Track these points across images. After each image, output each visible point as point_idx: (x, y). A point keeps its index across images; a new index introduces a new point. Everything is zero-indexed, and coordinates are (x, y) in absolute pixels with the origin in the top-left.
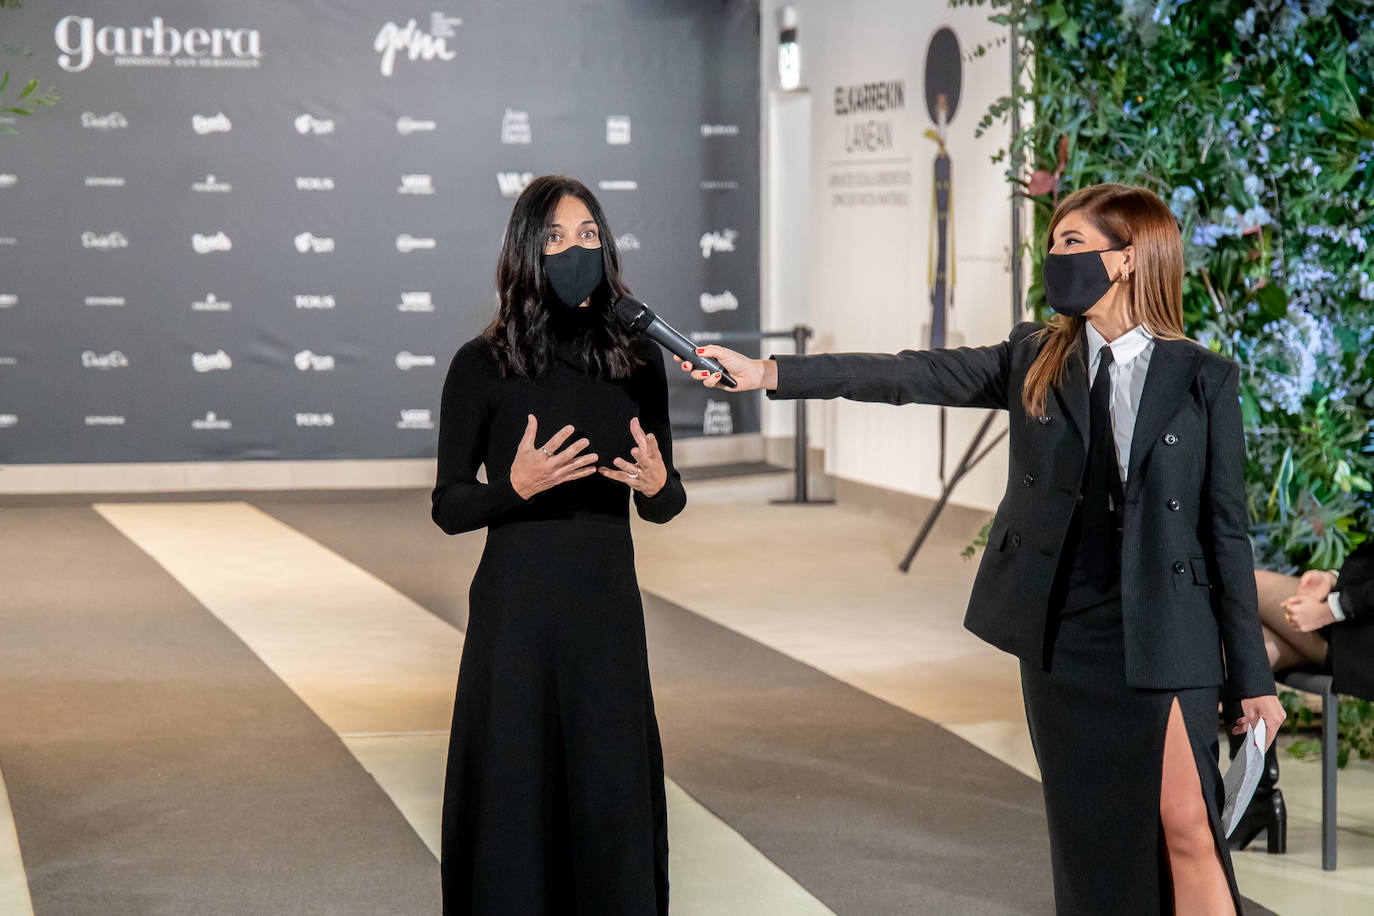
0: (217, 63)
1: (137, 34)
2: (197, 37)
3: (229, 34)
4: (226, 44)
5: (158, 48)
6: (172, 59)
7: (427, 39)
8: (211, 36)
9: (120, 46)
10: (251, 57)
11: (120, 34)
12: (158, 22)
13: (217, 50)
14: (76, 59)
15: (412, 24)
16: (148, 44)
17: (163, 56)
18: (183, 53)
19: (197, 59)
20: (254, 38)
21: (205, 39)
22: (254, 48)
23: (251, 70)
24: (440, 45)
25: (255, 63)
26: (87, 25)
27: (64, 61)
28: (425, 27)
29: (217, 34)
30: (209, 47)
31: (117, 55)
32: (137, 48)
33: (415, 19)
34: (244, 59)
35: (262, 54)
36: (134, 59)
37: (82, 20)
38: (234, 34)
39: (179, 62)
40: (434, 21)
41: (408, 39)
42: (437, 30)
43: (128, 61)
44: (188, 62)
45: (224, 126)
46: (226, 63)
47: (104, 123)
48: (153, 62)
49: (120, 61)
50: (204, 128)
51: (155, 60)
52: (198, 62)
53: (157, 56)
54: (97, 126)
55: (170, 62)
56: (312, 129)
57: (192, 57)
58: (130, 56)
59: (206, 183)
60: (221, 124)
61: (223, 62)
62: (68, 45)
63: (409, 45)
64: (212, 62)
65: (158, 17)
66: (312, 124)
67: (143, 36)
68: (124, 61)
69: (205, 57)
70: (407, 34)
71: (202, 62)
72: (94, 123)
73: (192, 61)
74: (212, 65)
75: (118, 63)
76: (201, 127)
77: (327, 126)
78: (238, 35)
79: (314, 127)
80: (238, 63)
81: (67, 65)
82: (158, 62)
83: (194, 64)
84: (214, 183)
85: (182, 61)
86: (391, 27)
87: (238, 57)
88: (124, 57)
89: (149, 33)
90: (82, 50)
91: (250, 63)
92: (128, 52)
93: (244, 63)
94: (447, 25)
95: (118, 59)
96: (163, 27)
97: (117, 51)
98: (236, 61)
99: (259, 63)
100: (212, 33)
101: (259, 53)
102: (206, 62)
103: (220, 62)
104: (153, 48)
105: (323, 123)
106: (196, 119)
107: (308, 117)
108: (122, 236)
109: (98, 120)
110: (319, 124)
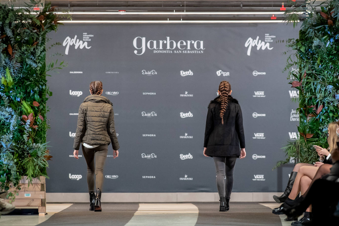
0: (189, 52)
1: (161, 42)
2: (182, 43)
3: (193, 42)
4: (192, 45)
5: (168, 47)
6: (173, 51)
7: (263, 43)
8: (187, 43)
9: (155, 47)
10: (201, 50)
11: (155, 42)
12: (168, 38)
13: (189, 48)
14: (140, 51)
16: (165, 46)
17: (170, 50)
18: (177, 48)
20: (202, 43)
21: (185, 44)
22: (202, 47)
23: (201, 54)
24: (268, 45)
25: (202, 52)
26: (144, 39)
27: (136, 52)
28: (263, 38)
29: (189, 42)
30: (186, 46)
31: (154, 49)
32: (161, 48)
33: (259, 36)
34: (198, 50)
35: (205, 49)
36: (160, 51)
37: (142, 38)
38: (195, 42)
39: (175, 52)
40: (266, 37)
41: (256, 43)
42: (267, 40)
43: (158, 52)
44: (179, 52)
45: (191, 74)
46: (192, 52)
47: (149, 73)
48: (166, 52)
49: (155, 52)
50: (184, 75)
51: (167, 51)
52: (182, 52)
53: (168, 50)
54: (147, 74)
55: (172, 52)
56: (222, 75)
57: (180, 50)
58: (159, 50)
59: (185, 94)
60: (190, 73)
61: (191, 51)
62: (137, 46)
63: (257, 45)
64: (187, 52)
65: (168, 36)
66: (222, 73)
67: (163, 43)
68: (156, 52)
69: (185, 50)
70: (256, 41)
71: (183, 52)
72: (146, 73)
73: (180, 51)
74: (187, 53)
75: (154, 52)
76: (183, 74)
77: (228, 74)
78: (196, 42)
79: (222, 74)
80: (196, 52)
81: (137, 53)
82: (168, 52)
83: (181, 52)
84: (188, 94)
85: (176, 51)
86: (250, 39)
87: (196, 50)
88: (156, 50)
89: (165, 42)
90: (142, 48)
91: (200, 52)
92: (158, 48)
93: (198, 52)
94: (270, 38)
95: (154, 51)
96: (170, 40)
97: (154, 48)
98: (195, 51)
99: (203, 52)
100: (187, 42)
101: (203, 48)
102: (185, 52)
103: (190, 52)
104: (166, 47)
105: (226, 73)
106: (181, 72)
107: (221, 71)
108: (155, 112)
109: (147, 72)
110: (224, 73)
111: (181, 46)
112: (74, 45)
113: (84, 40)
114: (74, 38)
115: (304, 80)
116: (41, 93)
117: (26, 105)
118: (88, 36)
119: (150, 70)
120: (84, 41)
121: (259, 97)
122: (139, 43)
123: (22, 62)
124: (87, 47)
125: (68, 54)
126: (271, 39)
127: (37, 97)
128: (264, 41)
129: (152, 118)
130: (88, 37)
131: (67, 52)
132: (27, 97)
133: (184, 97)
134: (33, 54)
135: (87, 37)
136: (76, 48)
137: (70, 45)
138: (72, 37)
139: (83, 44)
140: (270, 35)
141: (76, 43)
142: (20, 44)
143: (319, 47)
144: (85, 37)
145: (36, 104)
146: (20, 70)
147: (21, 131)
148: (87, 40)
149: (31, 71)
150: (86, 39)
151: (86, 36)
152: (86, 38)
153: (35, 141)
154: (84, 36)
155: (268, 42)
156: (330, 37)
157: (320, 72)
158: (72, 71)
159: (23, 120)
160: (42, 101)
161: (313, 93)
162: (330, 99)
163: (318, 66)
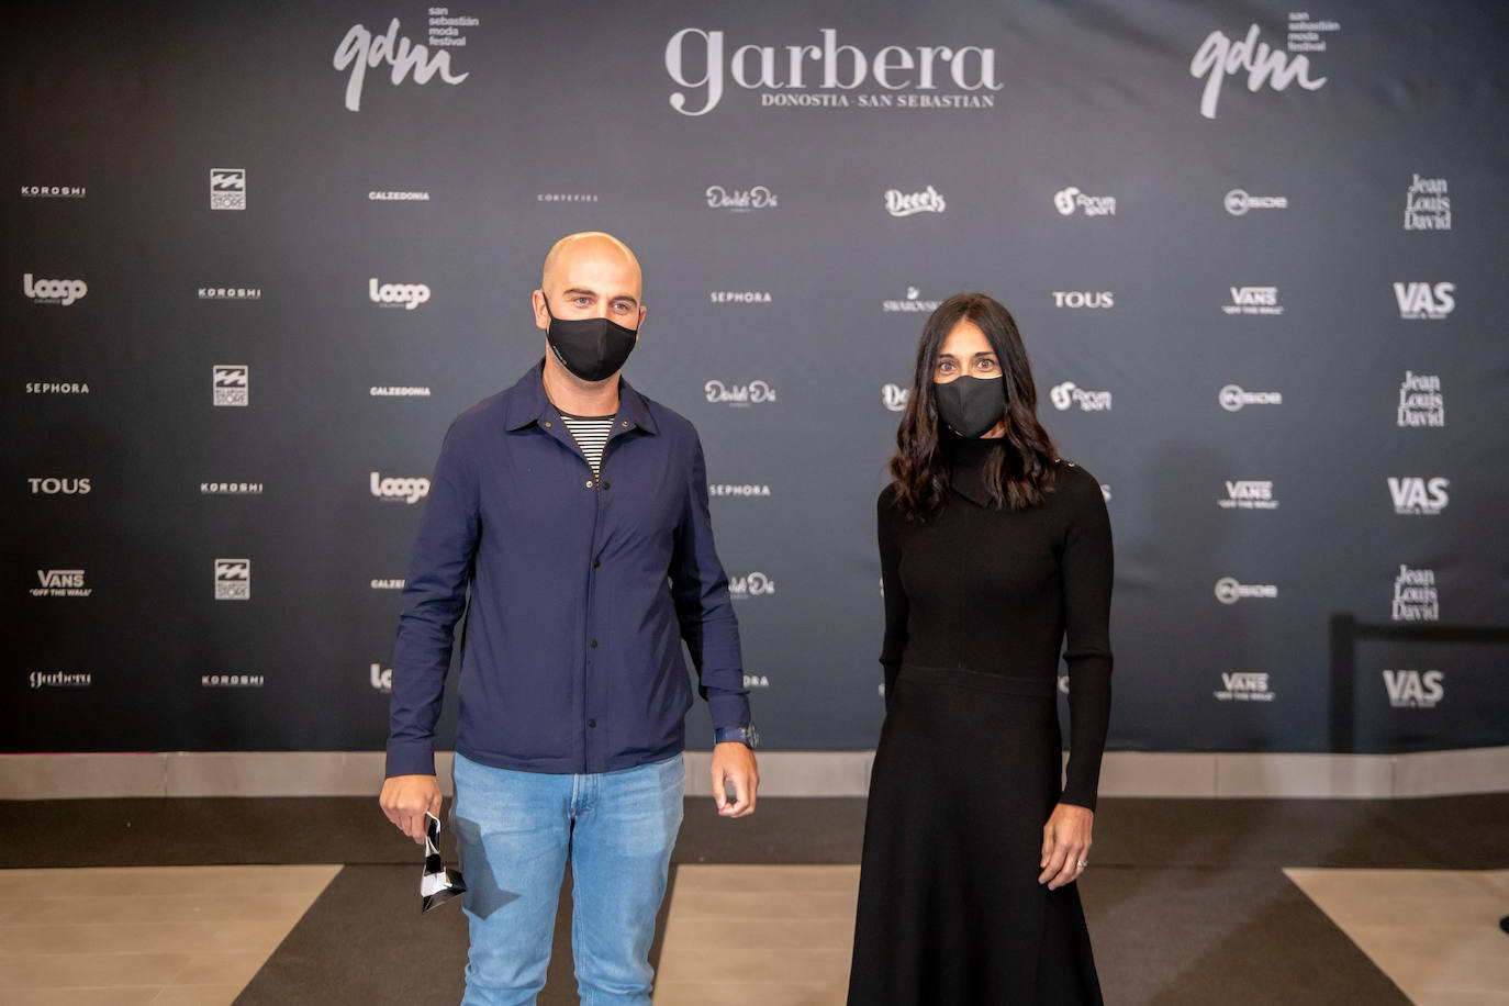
0: (925, 101)
1: (796, 54)
2: (893, 58)
3: (947, 54)
4: (942, 69)
5: (830, 80)
6: (852, 94)
7: (1280, 57)
8: (917, 58)
9: (768, 77)
10: (984, 90)
11: (768, 54)
12: (830, 35)
13: (926, 81)
14: (697, 97)
15: (1255, 31)
16: (813, 70)
17: (836, 91)
18: (870, 83)
19: (895, 94)
20: (988, 56)
21: (907, 62)
22: (988, 79)
23: (985, 110)
24: (1301, 66)
25: (989, 101)
26: (715, 40)
27: (677, 101)
28: (1277, 35)
29: (927, 55)
30: (915, 74)
31: (764, 88)
32: (796, 80)
33: (1259, 25)
34: (971, 94)
35: (1000, 86)
36: (790, 96)
37: (707, 33)
38: (954, 53)
39: (863, 100)
40: (1292, 27)
41: (1246, 58)
42: (1297, 42)
43: (781, 100)
44: (879, 100)
45: (935, 205)
46: (942, 102)
47: (741, 201)
48: (822, 100)
49: (768, 100)
50: (903, 209)
51: (826, 97)
52: (895, 101)
53: (829, 91)
54: (729, 207)
55: (849, 100)
56: (1080, 209)
57: (886, 92)
58: (786, 91)
59: (905, 299)
60: (930, 201)
61: (936, 99)
62: (685, 73)
63: (1248, 66)
64: (919, 101)
65: (831, 28)
66: (1079, 202)
67: (806, 59)
68: (774, 100)
69: (906, 92)
70: (1245, 48)
71: (902, 100)
72: (726, 201)
73: (883, 97)
74: (916, 105)
75: (764, 103)
76: (899, 208)
77: (1105, 205)
78: (961, 54)
79: (1083, 207)
80: (961, 101)
81: (683, 107)
82: (830, 100)
83: (888, 103)
84: (918, 299)
85: (868, 99)
86: (1218, 38)
87: (961, 92)
88: (774, 92)
89: (816, 54)
90: (707, 83)
91: (981, 100)
92: (781, 84)
93: (970, 100)
94: (1314, 32)
95: (764, 97)
96: (839, 44)
97: (764, 84)
98: (957, 98)
99: (995, 102)
100: (920, 52)
101: (995, 85)
102: (907, 100)
103: (931, 100)
104: (821, 77)
105: (1097, 199)
106: (890, 195)
107: (1074, 191)
108: (769, 385)
109: (732, 197)
110: (1091, 201)
111: (890, 75)
112: (385, 68)
113: (433, 41)
114: (385, 34)
118: (452, 22)
119: (744, 188)
120: (435, 47)
121: (1252, 315)
124: (447, 77)
125: (361, 107)
126: (1315, 37)
128: (1284, 48)
129: (752, 409)
130: (454, 27)
131: (353, 101)
133: (901, 313)
135: (446, 27)
136: (397, 77)
137: (368, 66)
138: (377, 29)
139: (430, 59)
140: (1313, 20)
141: (395, 57)
144: (440, 27)
148: (447, 42)
150: (444, 37)
151: (442, 21)
152: (445, 32)
154: (432, 22)
155: (1305, 53)
158: (382, 191)
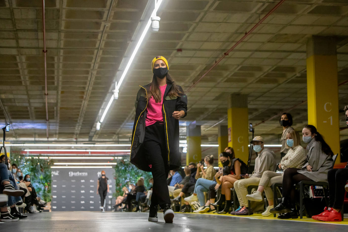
115: (117, 177)
116: (50, 181)
117: (46, 184)
122: (71, 173)
123: (45, 173)
127: (49, 182)
132: (46, 182)
134: (48, 171)
142: (45, 168)
143: (121, 169)
145: (49, 184)
146: (45, 175)
147: (45, 190)
149: (47, 175)
153: (48, 193)
156: (123, 166)
157: (121, 175)
159: (45, 188)
160: (50, 183)
161: (119, 181)
162: (123, 182)
163: (121, 174)
